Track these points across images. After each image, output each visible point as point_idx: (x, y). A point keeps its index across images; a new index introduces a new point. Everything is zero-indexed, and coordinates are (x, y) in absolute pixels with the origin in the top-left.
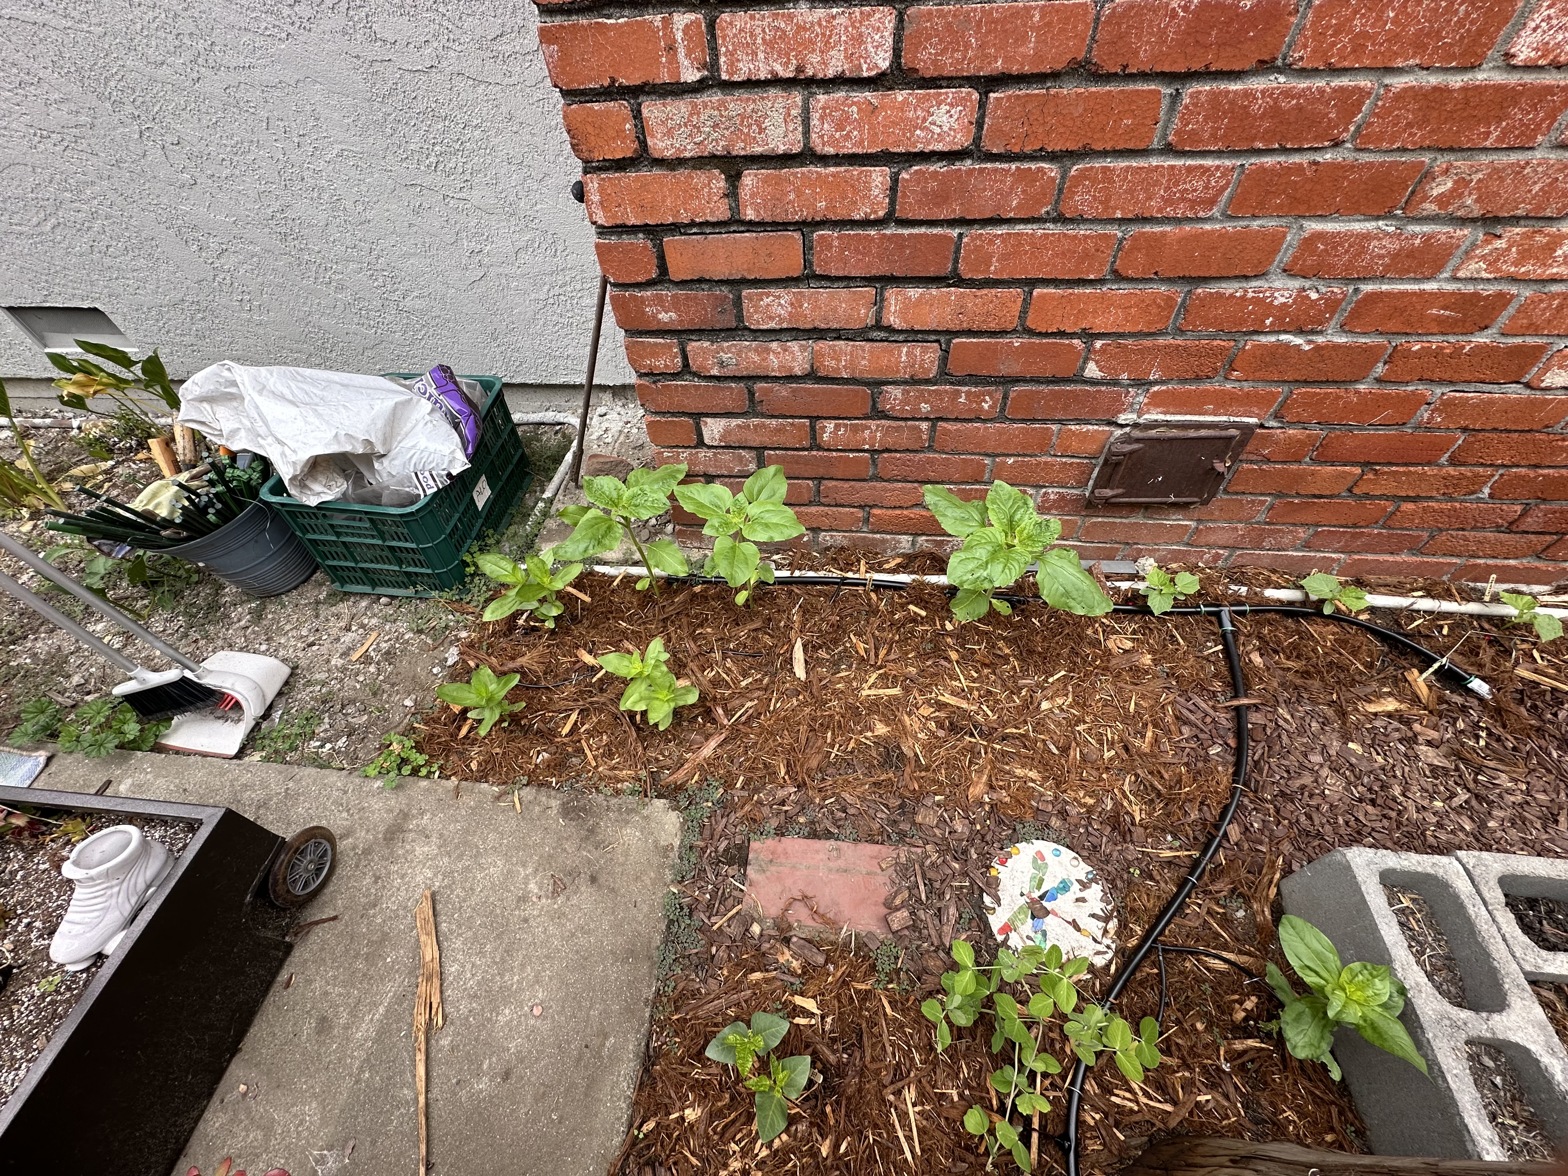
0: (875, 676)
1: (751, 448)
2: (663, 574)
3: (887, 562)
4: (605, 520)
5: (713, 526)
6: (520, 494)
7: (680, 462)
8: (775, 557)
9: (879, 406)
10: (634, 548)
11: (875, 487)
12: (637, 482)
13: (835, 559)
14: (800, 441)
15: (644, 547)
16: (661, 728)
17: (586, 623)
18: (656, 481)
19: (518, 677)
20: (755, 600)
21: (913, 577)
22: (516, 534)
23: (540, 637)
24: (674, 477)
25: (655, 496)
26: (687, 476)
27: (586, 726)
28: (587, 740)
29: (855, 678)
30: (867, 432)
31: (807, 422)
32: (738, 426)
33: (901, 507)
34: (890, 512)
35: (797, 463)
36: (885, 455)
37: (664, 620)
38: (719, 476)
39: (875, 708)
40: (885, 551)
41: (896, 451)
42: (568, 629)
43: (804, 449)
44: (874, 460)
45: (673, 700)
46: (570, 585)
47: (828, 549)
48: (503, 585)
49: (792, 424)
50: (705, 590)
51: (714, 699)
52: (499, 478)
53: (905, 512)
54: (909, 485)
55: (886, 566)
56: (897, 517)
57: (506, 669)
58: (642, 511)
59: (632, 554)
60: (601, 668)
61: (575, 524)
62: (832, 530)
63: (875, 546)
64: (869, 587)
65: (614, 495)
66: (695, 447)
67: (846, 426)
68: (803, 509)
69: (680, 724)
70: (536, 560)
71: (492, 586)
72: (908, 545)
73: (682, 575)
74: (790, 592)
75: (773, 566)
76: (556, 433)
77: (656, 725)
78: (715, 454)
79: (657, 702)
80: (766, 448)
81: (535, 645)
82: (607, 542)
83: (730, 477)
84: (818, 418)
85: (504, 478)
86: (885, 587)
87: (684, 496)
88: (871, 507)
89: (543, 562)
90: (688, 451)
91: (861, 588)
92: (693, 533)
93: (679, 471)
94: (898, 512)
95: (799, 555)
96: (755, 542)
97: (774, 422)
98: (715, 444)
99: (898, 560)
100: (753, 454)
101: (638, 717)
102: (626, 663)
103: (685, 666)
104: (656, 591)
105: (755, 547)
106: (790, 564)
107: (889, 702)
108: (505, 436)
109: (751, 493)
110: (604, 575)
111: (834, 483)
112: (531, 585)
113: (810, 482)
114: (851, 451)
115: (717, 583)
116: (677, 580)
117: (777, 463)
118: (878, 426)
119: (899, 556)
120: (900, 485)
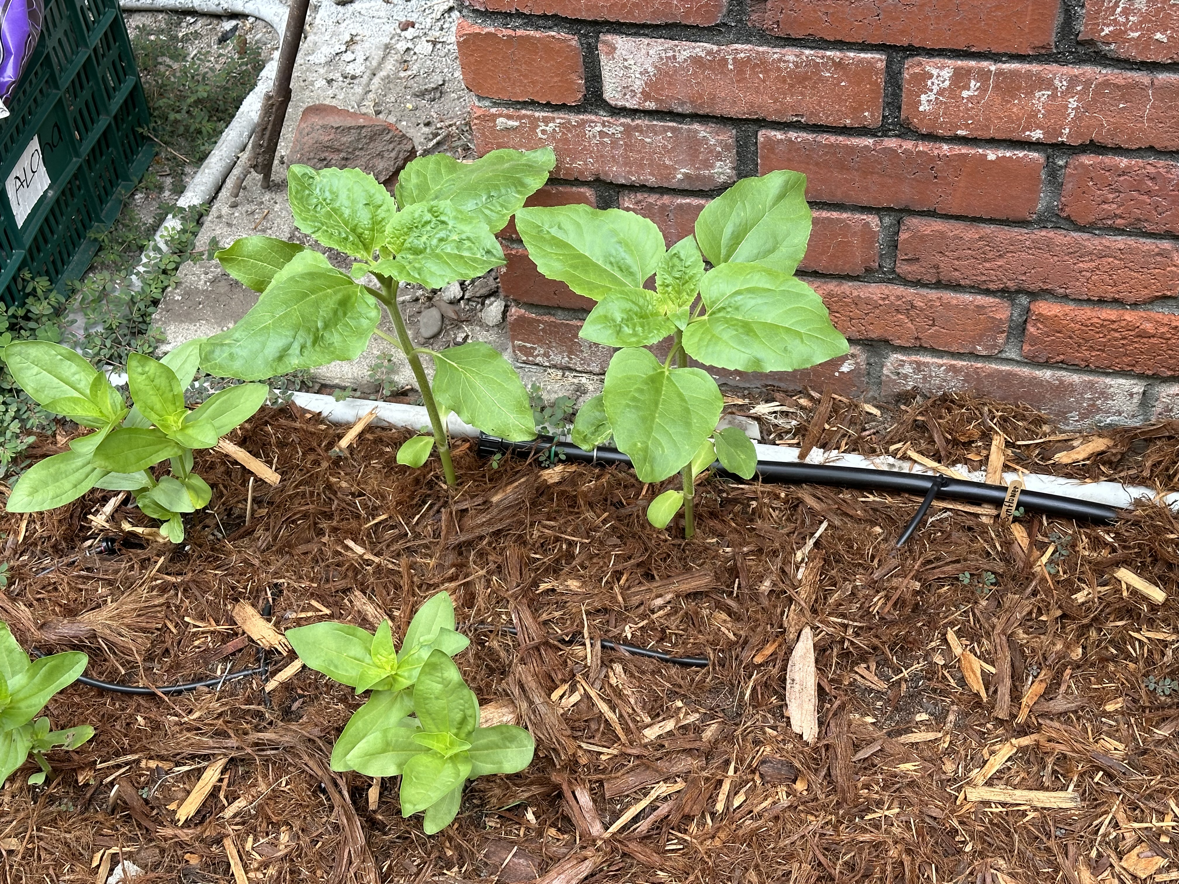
0: (1005, 751)
1: (723, 120)
2: (469, 429)
3: (1067, 445)
4: (333, 282)
5: (607, 319)
6: (121, 191)
7: (534, 145)
8: (763, 409)
9: (1082, 28)
10: (400, 355)
11: (1049, 245)
12: (423, 189)
13: (921, 428)
14: (856, 110)
15: (424, 354)
16: (430, 828)
17: (263, 537)
18: (471, 190)
19: (83, 661)
20: (699, 517)
21: (1137, 492)
22: (103, 294)
23: (145, 563)
24: (519, 184)
25: (467, 230)
26: (553, 180)
27: (240, 804)
28: (240, 839)
29: (950, 751)
30: (1042, 96)
31: (878, 59)
32: (696, 61)
33: (1117, 302)
34: (1087, 313)
35: (842, 167)
36: (1087, 160)
37: (461, 549)
38: (632, 188)
39: (999, 839)
40: (1063, 415)
41: (1118, 150)
42: (216, 548)
43: (863, 131)
44: (1053, 173)
45: (467, 757)
46: (232, 436)
47: (906, 397)
48: (61, 422)
49: (839, 65)
50: (572, 480)
51: (573, 765)
52: (74, 148)
53: (1130, 316)
54: (1148, 244)
55: (1063, 457)
56: (1104, 326)
57: (50, 636)
58: (431, 266)
59: (393, 369)
60: (293, 655)
61: (260, 286)
62: (921, 349)
63: (1038, 400)
64: (1013, 510)
65: (364, 218)
66: (578, 109)
67: (983, 76)
68: (847, 287)
69: (478, 824)
70: (152, 366)
71: (34, 421)
72: (1131, 406)
73: (518, 437)
74: (795, 504)
75: (754, 430)
76: (223, 39)
77: (418, 819)
78: (628, 130)
79: (424, 759)
80: (762, 123)
81: (129, 584)
82: (335, 338)
83: (662, 190)
84: (912, 51)
85: (86, 148)
86: (1054, 514)
87: (540, 235)
88: (1034, 295)
89: (170, 375)
90: (560, 117)
91: (986, 511)
92: (553, 330)
93: (531, 168)
94: (1109, 313)
95: (825, 408)
96: (711, 370)
97: (790, 54)
98: (631, 104)
99: (1099, 444)
100: (728, 135)
101: (373, 794)
102: (357, 650)
103: (504, 672)
104: (447, 470)
105: (710, 383)
106: (800, 431)
107: (1042, 825)
108: (95, 39)
109: (715, 240)
110: (317, 418)
111: (938, 225)
112: (134, 431)
113: (873, 220)
114: (993, 142)
115: (603, 464)
116: (502, 447)
117: (786, 164)
118: (1073, 81)
119: (1101, 431)
120: (1120, 242)
